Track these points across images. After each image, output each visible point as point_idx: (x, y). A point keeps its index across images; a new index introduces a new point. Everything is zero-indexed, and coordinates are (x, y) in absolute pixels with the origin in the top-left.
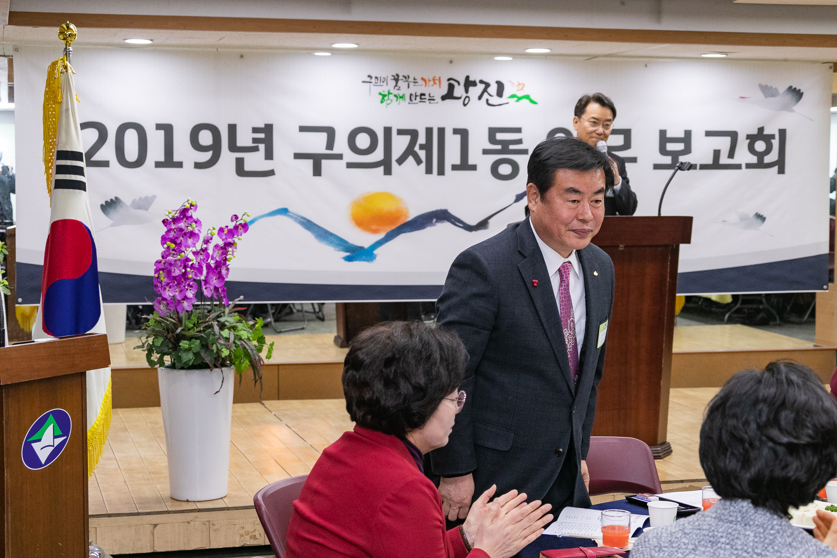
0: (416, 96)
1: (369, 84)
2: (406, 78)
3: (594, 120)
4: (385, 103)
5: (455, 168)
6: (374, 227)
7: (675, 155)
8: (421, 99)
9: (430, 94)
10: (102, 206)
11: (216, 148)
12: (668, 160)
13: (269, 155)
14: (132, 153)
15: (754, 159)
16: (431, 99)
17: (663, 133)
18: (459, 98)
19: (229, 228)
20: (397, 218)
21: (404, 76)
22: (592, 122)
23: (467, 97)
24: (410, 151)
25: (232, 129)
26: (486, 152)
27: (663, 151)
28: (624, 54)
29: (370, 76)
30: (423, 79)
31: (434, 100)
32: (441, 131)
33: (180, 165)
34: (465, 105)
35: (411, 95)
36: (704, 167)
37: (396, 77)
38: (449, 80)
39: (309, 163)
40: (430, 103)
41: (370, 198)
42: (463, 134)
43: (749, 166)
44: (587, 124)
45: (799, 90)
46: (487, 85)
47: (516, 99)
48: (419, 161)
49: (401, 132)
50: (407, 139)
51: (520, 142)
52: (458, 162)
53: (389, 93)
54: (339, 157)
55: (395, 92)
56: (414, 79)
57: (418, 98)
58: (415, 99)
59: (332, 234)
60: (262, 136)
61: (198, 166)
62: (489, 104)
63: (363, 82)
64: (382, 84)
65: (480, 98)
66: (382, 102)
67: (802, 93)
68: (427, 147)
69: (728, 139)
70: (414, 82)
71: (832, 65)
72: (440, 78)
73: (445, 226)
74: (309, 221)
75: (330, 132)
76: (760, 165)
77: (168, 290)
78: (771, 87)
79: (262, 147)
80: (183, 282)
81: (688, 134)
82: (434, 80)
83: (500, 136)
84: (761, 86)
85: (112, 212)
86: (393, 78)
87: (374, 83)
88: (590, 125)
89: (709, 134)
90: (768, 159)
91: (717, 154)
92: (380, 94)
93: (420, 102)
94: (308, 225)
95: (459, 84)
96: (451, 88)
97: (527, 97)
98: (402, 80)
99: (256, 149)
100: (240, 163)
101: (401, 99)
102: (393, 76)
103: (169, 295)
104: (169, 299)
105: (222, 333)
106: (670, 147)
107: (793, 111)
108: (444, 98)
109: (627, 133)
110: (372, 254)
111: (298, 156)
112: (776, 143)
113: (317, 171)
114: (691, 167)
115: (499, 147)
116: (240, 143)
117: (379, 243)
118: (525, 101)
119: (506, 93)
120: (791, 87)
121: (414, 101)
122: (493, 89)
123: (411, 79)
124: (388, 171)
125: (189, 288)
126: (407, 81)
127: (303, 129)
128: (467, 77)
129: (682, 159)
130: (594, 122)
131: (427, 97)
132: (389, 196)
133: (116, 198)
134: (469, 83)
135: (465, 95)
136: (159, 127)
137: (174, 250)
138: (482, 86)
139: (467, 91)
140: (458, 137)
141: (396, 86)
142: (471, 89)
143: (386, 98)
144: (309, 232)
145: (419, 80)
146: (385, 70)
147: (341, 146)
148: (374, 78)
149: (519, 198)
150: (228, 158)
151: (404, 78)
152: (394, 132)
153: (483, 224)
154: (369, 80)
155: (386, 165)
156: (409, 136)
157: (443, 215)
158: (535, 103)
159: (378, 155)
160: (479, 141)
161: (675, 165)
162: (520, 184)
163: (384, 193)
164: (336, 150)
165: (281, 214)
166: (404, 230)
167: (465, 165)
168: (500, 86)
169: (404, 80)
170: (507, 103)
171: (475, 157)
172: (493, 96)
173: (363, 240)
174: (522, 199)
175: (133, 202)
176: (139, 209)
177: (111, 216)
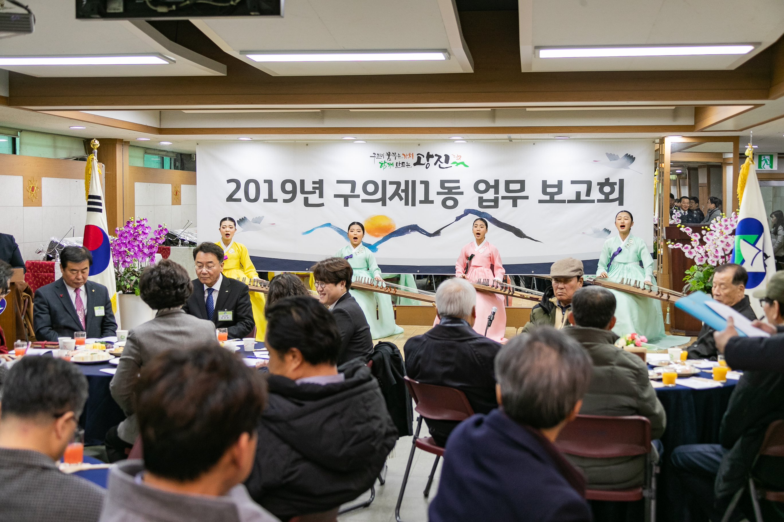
0: (400, 164)
1: (374, 158)
5: (421, 202)
6: (376, 234)
7: (552, 195)
8: (402, 165)
10: (238, 221)
11: (294, 192)
12: (547, 198)
13: (321, 196)
14: (252, 194)
15: (603, 197)
16: (408, 165)
17: (544, 182)
18: (424, 164)
20: (389, 229)
21: (393, 153)
24: (396, 193)
25: (302, 182)
26: (439, 193)
27: (544, 192)
29: (374, 154)
30: (403, 154)
31: (410, 165)
32: (414, 182)
33: (276, 201)
34: (427, 168)
35: (397, 163)
36: (570, 202)
37: (389, 154)
38: (418, 155)
39: (342, 200)
40: (407, 167)
41: (374, 218)
42: (426, 184)
43: (599, 201)
45: (632, 156)
46: (440, 157)
47: (456, 164)
48: (401, 199)
49: (391, 183)
50: (395, 186)
51: (458, 188)
52: (423, 199)
53: (385, 162)
54: (358, 196)
55: (388, 162)
56: (399, 155)
57: (401, 165)
58: (399, 165)
60: (318, 186)
61: (285, 201)
62: (440, 167)
63: (371, 157)
64: (381, 157)
65: (435, 164)
66: (381, 167)
67: (635, 158)
68: (406, 191)
69: (585, 186)
72: (413, 154)
73: (417, 233)
74: (342, 230)
75: (353, 183)
76: (607, 200)
78: (614, 155)
79: (317, 191)
81: (560, 183)
82: (409, 155)
83: (447, 185)
84: (607, 154)
86: (387, 154)
87: (376, 157)
89: (573, 182)
90: (611, 197)
91: (578, 194)
92: (380, 163)
93: (402, 167)
94: (341, 232)
95: (424, 157)
96: (419, 159)
97: (463, 163)
99: (314, 193)
100: (306, 200)
101: (391, 166)
106: (549, 190)
107: (629, 168)
108: (415, 164)
109: (522, 183)
110: (376, 248)
111: (336, 196)
112: (617, 187)
113: (346, 204)
114: (563, 201)
115: (447, 191)
116: (306, 189)
117: (380, 242)
118: (462, 166)
119: (451, 161)
120: (627, 154)
121: (398, 167)
122: (443, 159)
123: (397, 155)
124: (384, 204)
127: (339, 182)
128: (428, 153)
129: (557, 197)
131: (406, 164)
132: (385, 217)
133: (245, 217)
134: (429, 156)
135: (427, 163)
136: (265, 181)
138: (437, 157)
139: (428, 161)
140: (423, 185)
141: (389, 158)
142: (430, 159)
143: (383, 165)
144: (342, 236)
145: (401, 155)
146: (383, 150)
147: (359, 190)
148: (376, 155)
149: (458, 219)
150: (300, 197)
151: (393, 154)
152: (388, 183)
153: (437, 233)
154: (374, 155)
155: (383, 201)
156: (396, 185)
157: (415, 228)
158: (467, 166)
159: (379, 195)
160: (435, 188)
161: (552, 200)
162: (459, 211)
163: (382, 216)
164: (356, 193)
165: (327, 227)
166: (393, 235)
167: (427, 200)
168: (447, 158)
169: (393, 155)
170: (451, 167)
171: (433, 196)
172: (443, 163)
173: (371, 240)
174: (460, 219)
175: (253, 220)
176: (256, 223)
177: (242, 226)
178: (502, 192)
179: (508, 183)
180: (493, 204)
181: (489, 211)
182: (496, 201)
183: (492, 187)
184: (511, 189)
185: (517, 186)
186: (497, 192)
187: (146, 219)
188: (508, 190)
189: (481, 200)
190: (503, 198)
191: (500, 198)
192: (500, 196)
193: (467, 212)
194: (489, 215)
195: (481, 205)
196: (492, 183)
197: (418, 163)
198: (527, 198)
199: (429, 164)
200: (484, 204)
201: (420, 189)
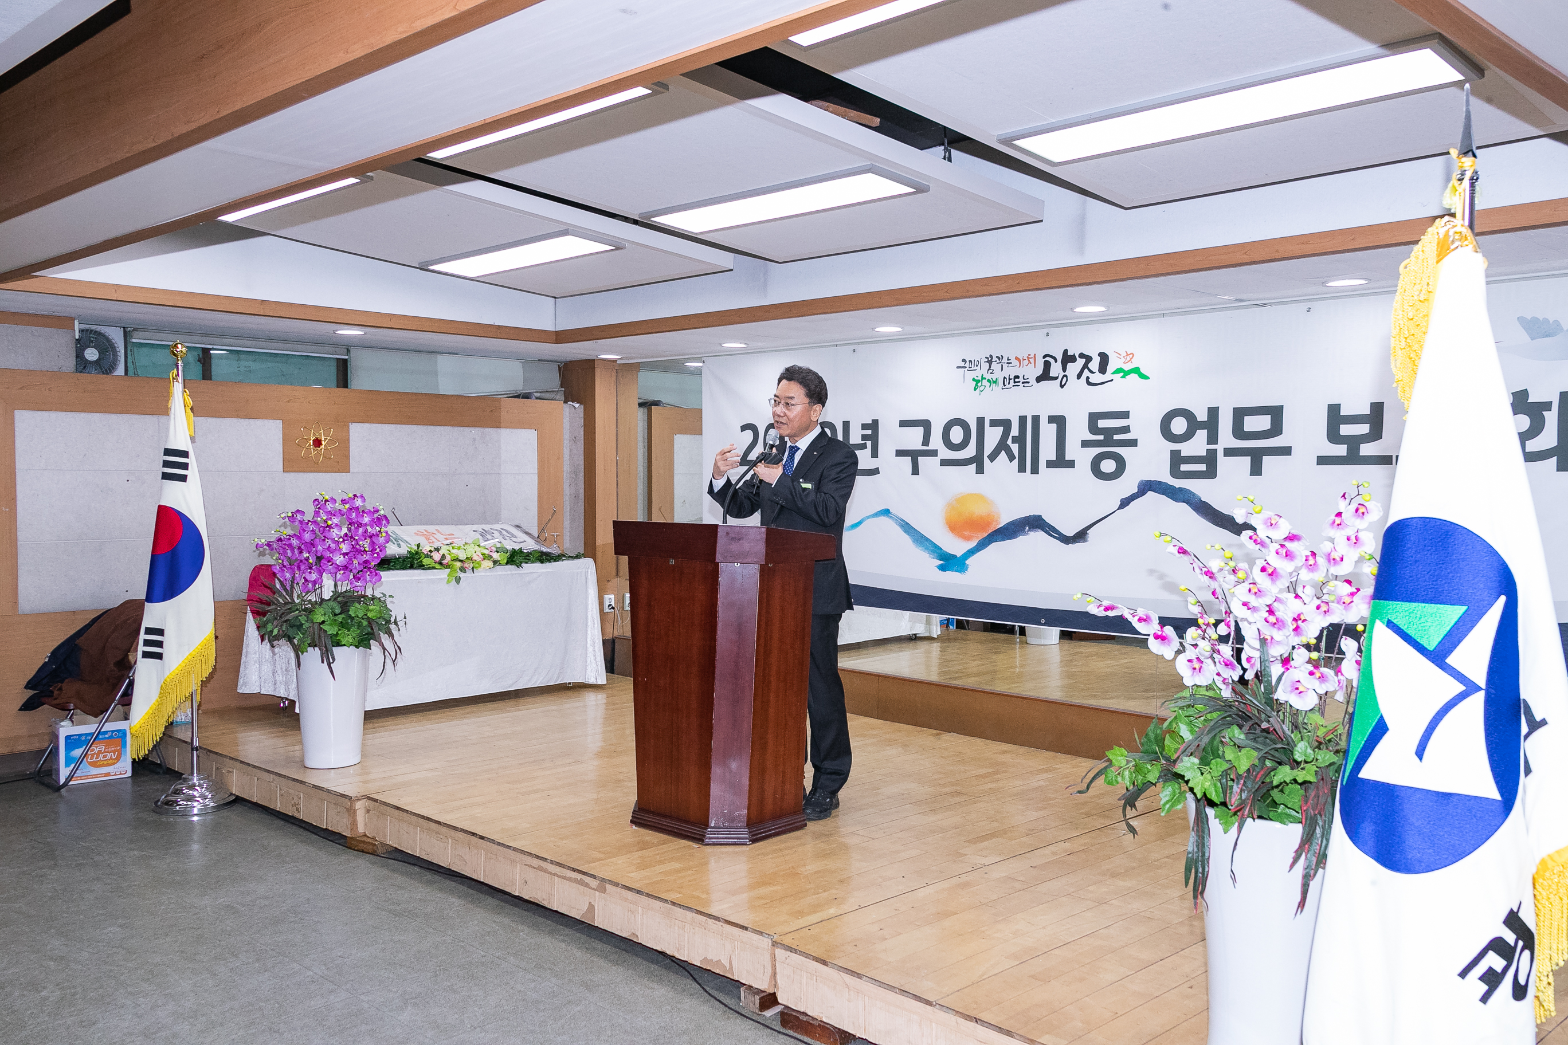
0: (1010, 379)
1: (963, 369)
2: (1000, 358)
4: (978, 390)
5: (1050, 464)
7: (1354, 443)
8: (1015, 382)
9: (1024, 376)
12: (1341, 450)
13: (875, 454)
16: (1026, 382)
17: (1334, 410)
18: (1056, 378)
20: (989, 524)
21: (997, 357)
24: (1002, 446)
25: (846, 426)
26: (1085, 444)
27: (1334, 436)
29: (964, 361)
30: (1017, 358)
31: (1028, 382)
32: (1036, 419)
34: (1062, 386)
35: (1005, 378)
37: (990, 359)
38: (1044, 357)
39: (908, 460)
40: (1024, 386)
41: (961, 500)
42: (1059, 421)
46: (1089, 359)
47: (1122, 374)
48: (1011, 458)
49: (994, 423)
50: (1001, 429)
51: (1126, 429)
52: (1053, 457)
53: (983, 378)
54: (934, 453)
55: (989, 376)
56: (1008, 360)
57: (1012, 381)
58: (1009, 384)
59: (927, 539)
60: (869, 432)
62: (1089, 383)
63: (958, 367)
64: (976, 368)
65: (1079, 376)
66: (975, 389)
68: (1020, 440)
70: (1007, 363)
72: (1035, 355)
73: (1039, 535)
74: (907, 524)
75: (926, 425)
78: (1547, 321)
79: (869, 444)
81: (1377, 408)
82: (1029, 358)
83: (1102, 424)
84: (1522, 320)
86: (987, 360)
87: (968, 368)
90: (1533, 446)
92: (974, 379)
93: (1014, 386)
94: (907, 527)
95: (1056, 361)
96: (1047, 365)
97: (1136, 371)
98: (996, 362)
99: (865, 447)
101: (994, 385)
102: (986, 357)
106: (1345, 430)
108: (1039, 379)
109: (1276, 413)
110: (965, 564)
111: (900, 453)
112: (1551, 417)
113: (915, 471)
114: (1385, 460)
115: (1101, 437)
117: (971, 552)
118: (1134, 376)
119: (1111, 367)
121: (1007, 386)
122: (1094, 365)
123: (1005, 360)
124: (980, 470)
126: (1001, 363)
127: (904, 424)
128: (1066, 351)
129: (1367, 449)
131: (1021, 379)
132: (980, 497)
134: (1068, 359)
135: (1062, 374)
138: (1083, 361)
139: (1064, 369)
140: (1054, 427)
141: (989, 369)
142: (1069, 365)
143: (979, 384)
144: (908, 536)
145: (1013, 360)
146: (980, 352)
147: (936, 442)
148: (968, 362)
149: (1125, 503)
151: (997, 360)
152: (987, 423)
153: (1081, 536)
154: (963, 364)
155: (978, 461)
156: (1003, 428)
157: (1036, 523)
158: (1146, 377)
159: (970, 451)
160: (1078, 431)
161: (1353, 458)
162: (1127, 485)
163: (975, 494)
164: (931, 446)
165: (884, 516)
166: (995, 537)
167: (1061, 461)
168: (1104, 358)
169: (998, 361)
170: (1112, 380)
171: (1073, 450)
172: (1094, 373)
173: (957, 547)
174: (1128, 504)
178: (1226, 438)
179: (1239, 414)
180: (1202, 467)
181: (1195, 486)
182: (1210, 460)
183: (1202, 425)
184: (1246, 429)
185: (1263, 423)
186: (1213, 439)
187: (362, 496)
188: (1239, 432)
189: (1177, 459)
190: (1229, 452)
191: (1220, 454)
192: (1220, 448)
193: (1147, 487)
194: (1194, 494)
195: (1175, 472)
196: (1202, 416)
197: (1045, 376)
198: (1286, 451)
199: (1065, 376)
200: (1184, 467)
201: (1048, 433)
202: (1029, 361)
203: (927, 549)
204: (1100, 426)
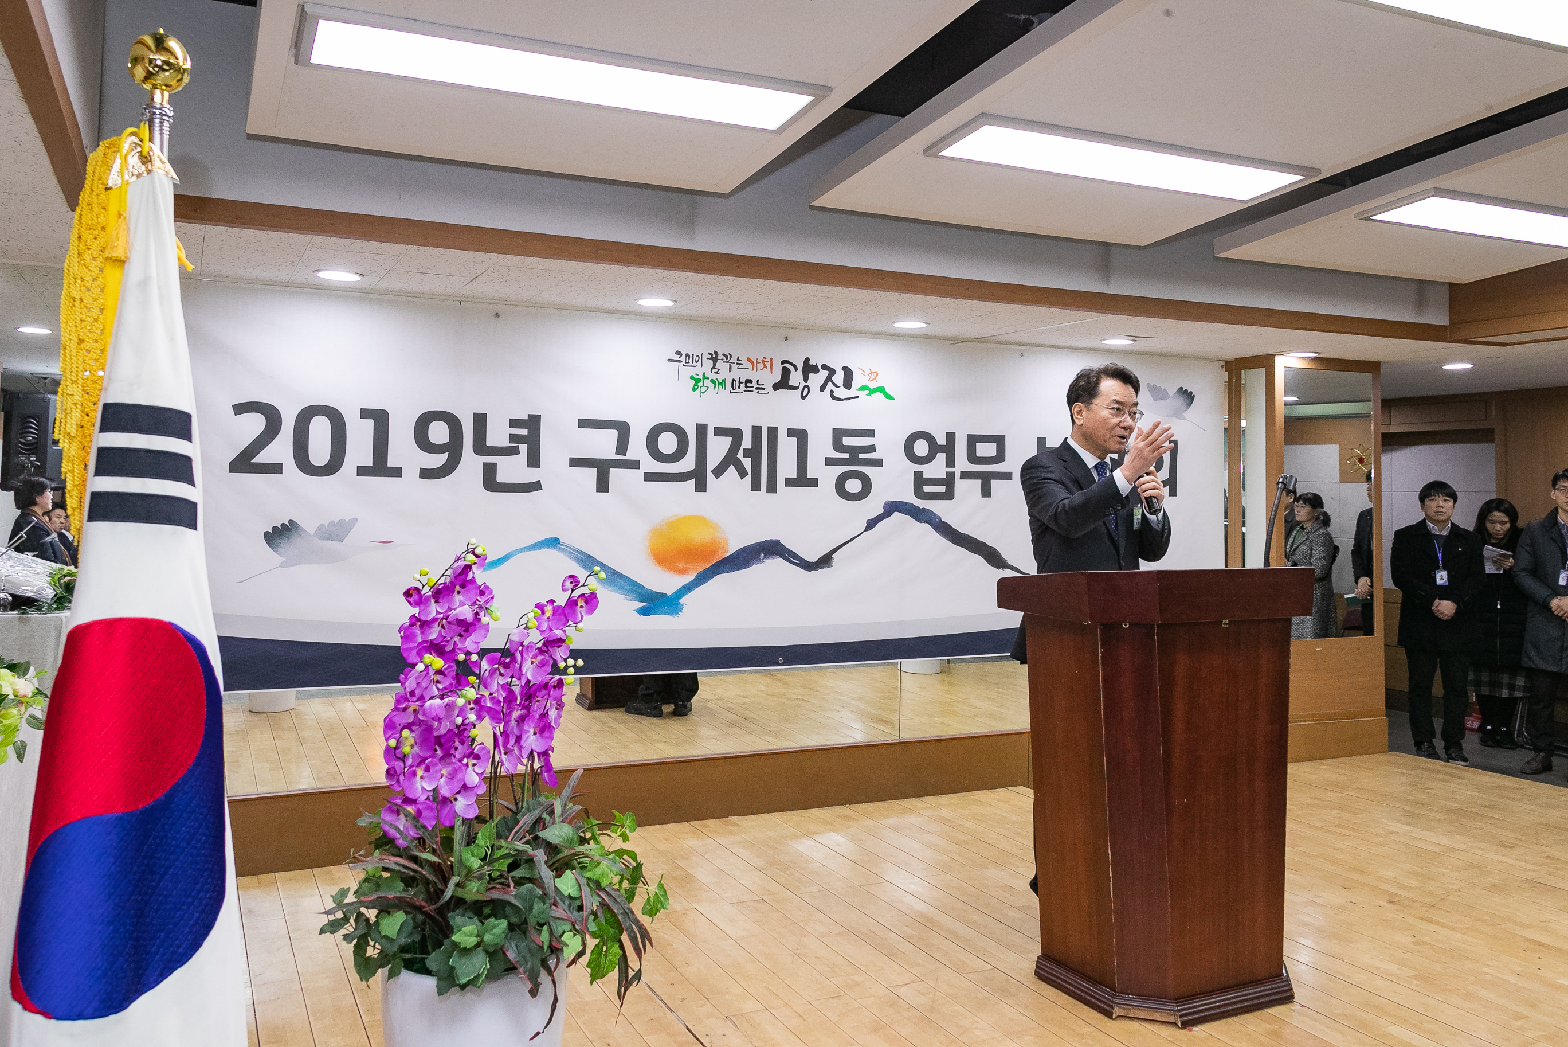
0: (740, 383)
1: (677, 363)
2: (728, 357)
3: (1116, 406)
4: (698, 391)
5: (789, 482)
6: (680, 565)
8: (747, 387)
9: (758, 381)
10: (266, 534)
11: (454, 449)
13: (534, 461)
14: (320, 451)
16: (760, 388)
17: (1042, 441)
18: (797, 388)
19: (555, 604)
20: (713, 552)
21: (724, 355)
22: (1113, 408)
23: (806, 386)
24: (730, 459)
25: (480, 420)
26: (829, 461)
28: (1000, 338)
29: (678, 353)
30: (749, 360)
31: (764, 389)
32: (773, 431)
33: (397, 472)
34: (803, 397)
35: (734, 380)
37: (714, 356)
38: (783, 362)
39: (593, 472)
40: (758, 392)
41: (675, 524)
42: (800, 436)
44: (1106, 413)
45: (1191, 392)
46: (832, 372)
47: (868, 392)
48: (742, 473)
49: (719, 432)
50: (727, 441)
51: (872, 449)
52: (793, 475)
53: (705, 377)
54: (635, 464)
55: (713, 376)
56: (738, 360)
57: (743, 386)
58: (739, 388)
60: (524, 432)
61: (426, 474)
62: (834, 398)
63: (669, 360)
64: (695, 364)
65: (823, 388)
66: (694, 390)
67: (1194, 395)
68: (754, 453)
70: (737, 364)
71: (1223, 363)
72: (771, 359)
73: (776, 564)
74: (589, 556)
75: (623, 429)
77: (421, 777)
78: (1160, 388)
79: (523, 448)
80: (456, 749)
82: (764, 362)
83: (847, 441)
84: (1148, 385)
85: (285, 546)
86: (710, 357)
87: (684, 363)
88: (1111, 414)
92: (692, 378)
93: (745, 391)
94: (588, 562)
95: (796, 369)
96: (786, 373)
97: (881, 390)
98: (722, 360)
99: (514, 451)
100: (490, 471)
101: (720, 387)
102: (709, 353)
103: (423, 788)
104: (422, 798)
105: (559, 883)
107: (1184, 419)
108: (776, 387)
109: (999, 441)
110: (678, 604)
111: (575, 462)
113: (603, 485)
115: (846, 455)
116: (490, 442)
117: (687, 587)
118: (879, 395)
119: (856, 383)
120: (1181, 388)
121: (737, 390)
122: (839, 378)
123: (734, 360)
124: (701, 487)
125: (472, 761)
126: (728, 362)
127: (583, 424)
128: (807, 360)
130: (1118, 409)
131: (754, 384)
132: (701, 521)
133: (291, 522)
134: (809, 369)
135: (803, 384)
136: (365, 414)
137: (439, 672)
138: (826, 373)
139: (806, 379)
140: (794, 440)
141: (714, 368)
142: (811, 376)
143: (700, 384)
145: (744, 361)
146: (699, 345)
147: (637, 448)
148: (684, 355)
149: (871, 524)
150: (471, 463)
151: (724, 358)
152: (710, 432)
153: (825, 561)
154: (677, 357)
155: (699, 478)
156: (730, 438)
157: (773, 549)
158: (891, 398)
159: (688, 463)
160: (820, 447)
162: (873, 506)
163: (694, 518)
164: (629, 456)
165: (549, 548)
166: (721, 568)
167: (802, 480)
168: (848, 373)
169: (725, 360)
170: (858, 397)
171: (815, 468)
172: (838, 387)
173: (666, 583)
174: (875, 526)
175: (319, 529)
176: (328, 539)
177: (282, 550)
178: (962, 463)
179: (973, 440)
180: (942, 489)
181: (937, 507)
182: (949, 481)
183: (942, 449)
184: (978, 454)
185: (991, 449)
186: (950, 462)
188: (973, 458)
189: (919, 480)
190: (965, 475)
191: (958, 476)
192: (957, 470)
193: (892, 508)
194: (935, 515)
195: (919, 493)
196: (942, 441)
197: (783, 384)
198: (1004, 476)
199: (808, 387)
200: (927, 489)
201: (787, 448)
202: (764, 364)
203: (620, 588)
204: (845, 443)
